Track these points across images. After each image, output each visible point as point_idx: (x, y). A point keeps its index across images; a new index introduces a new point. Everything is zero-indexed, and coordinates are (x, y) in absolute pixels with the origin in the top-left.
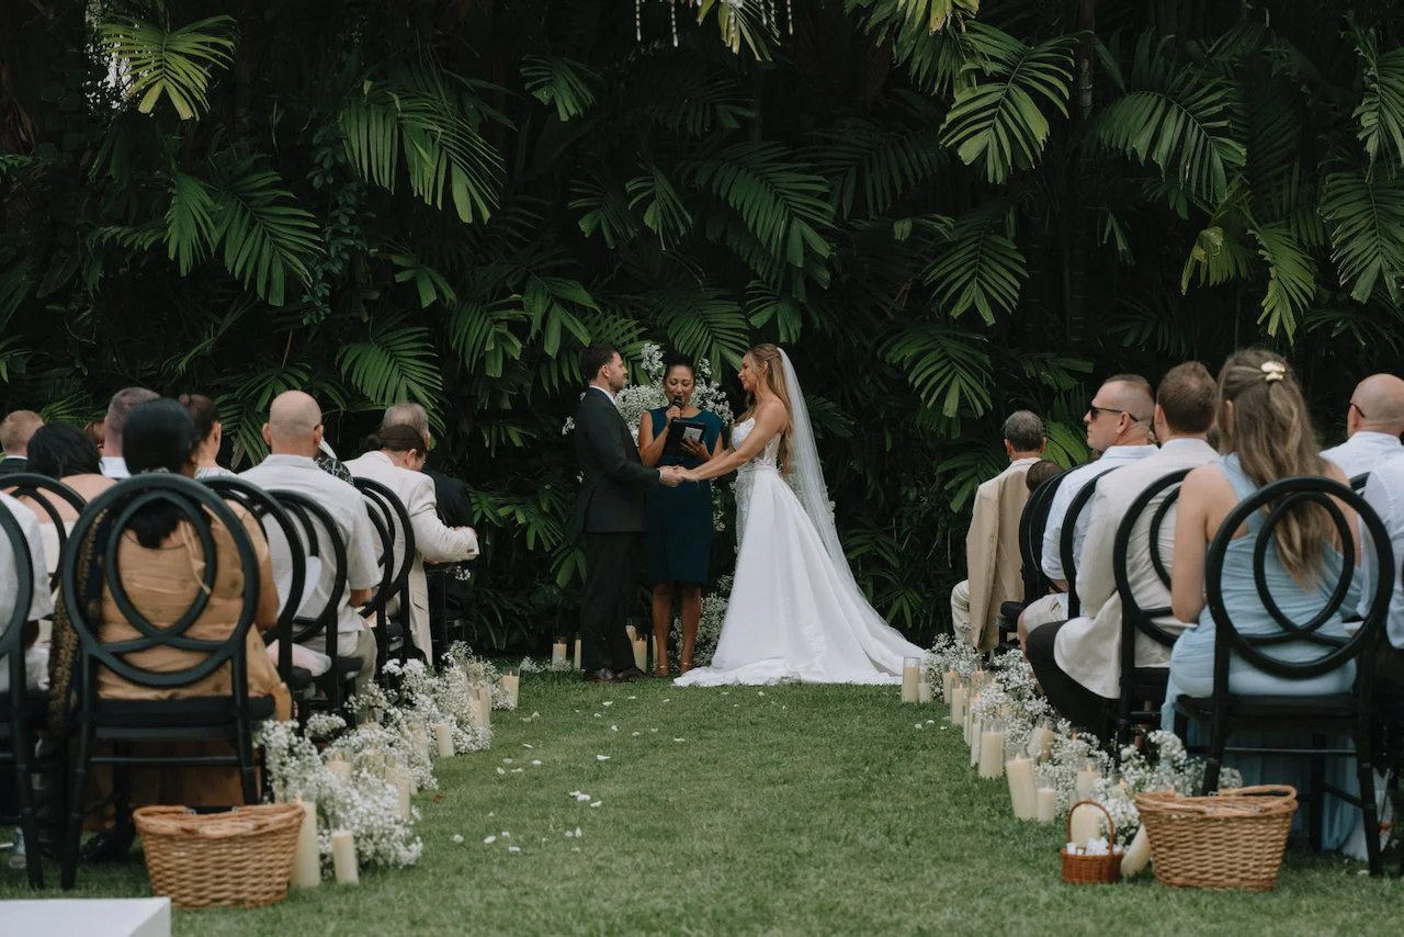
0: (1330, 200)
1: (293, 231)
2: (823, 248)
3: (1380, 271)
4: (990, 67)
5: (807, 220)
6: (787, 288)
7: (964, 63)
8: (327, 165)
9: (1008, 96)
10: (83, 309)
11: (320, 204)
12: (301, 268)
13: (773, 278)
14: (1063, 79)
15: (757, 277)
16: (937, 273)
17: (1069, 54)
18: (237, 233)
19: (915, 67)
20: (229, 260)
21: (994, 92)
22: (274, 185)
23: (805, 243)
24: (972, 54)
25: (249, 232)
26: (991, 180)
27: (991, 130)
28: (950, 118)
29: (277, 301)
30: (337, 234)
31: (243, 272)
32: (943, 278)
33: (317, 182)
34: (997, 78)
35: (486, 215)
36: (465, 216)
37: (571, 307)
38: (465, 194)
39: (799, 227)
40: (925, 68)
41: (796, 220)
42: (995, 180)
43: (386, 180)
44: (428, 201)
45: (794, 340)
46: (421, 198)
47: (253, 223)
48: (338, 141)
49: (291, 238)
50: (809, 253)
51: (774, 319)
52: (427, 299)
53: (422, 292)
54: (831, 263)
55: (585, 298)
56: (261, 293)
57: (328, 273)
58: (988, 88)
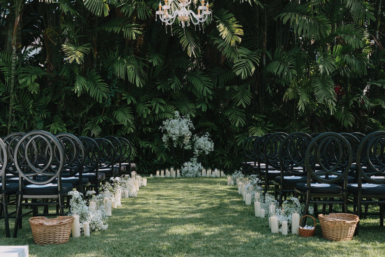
0: (313, 83)
2: (210, 92)
3: (324, 97)
4: (244, 56)
5: (208, 87)
6: (204, 101)
8: (111, 75)
9: (247, 61)
10: (61, 104)
11: (109, 82)
12: (105, 95)
13: (201, 98)
14: (259, 58)
15: (198, 98)
16: (234, 97)
17: (260, 53)
18: (92, 88)
19: (227, 56)
20: (91, 94)
21: (244, 61)
22: (100, 78)
23: (207, 91)
25: (95, 88)
26: (243, 79)
27: (243, 69)
28: (234, 66)
29: (101, 102)
30: (113, 88)
31: (94, 96)
33: (109, 78)
34: (245, 58)
35: (142, 86)
36: (138, 86)
37: (161, 104)
38: (138, 81)
39: (206, 88)
40: (229, 56)
43: (123, 77)
45: (205, 111)
46: (130, 81)
47: (96, 86)
48: (113, 69)
49: (103, 89)
50: (207, 93)
51: (201, 106)
52: (129, 102)
53: (128, 101)
54: (212, 95)
55: (163, 102)
56: (97, 100)
57: (111, 96)
58: (243, 60)
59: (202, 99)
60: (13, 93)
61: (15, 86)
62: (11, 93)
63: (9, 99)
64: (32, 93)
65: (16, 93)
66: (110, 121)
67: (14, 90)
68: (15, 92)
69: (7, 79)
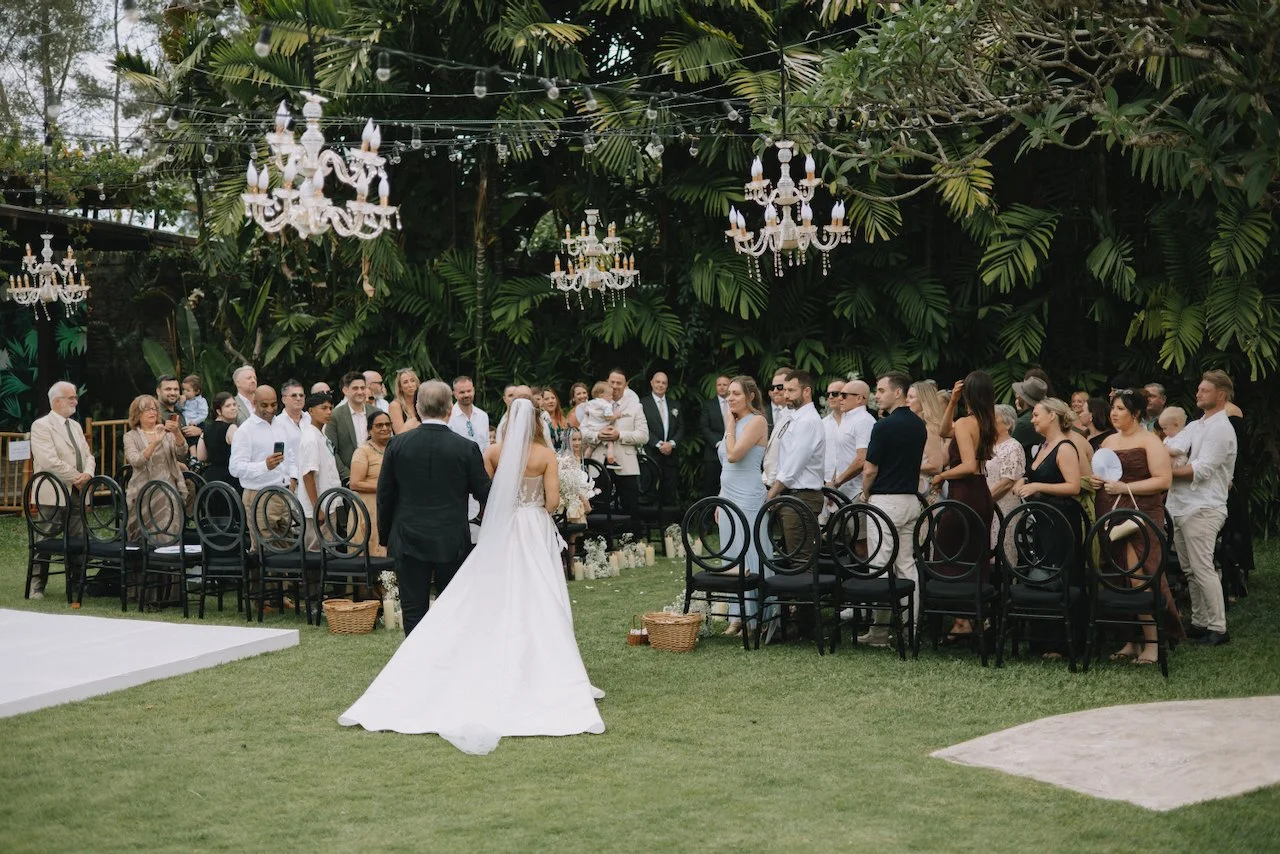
1: (671, 324)
2: (942, 322)
3: (1234, 333)
4: (1009, 231)
5: (935, 309)
6: (929, 343)
7: (994, 229)
8: (685, 293)
9: (1020, 247)
10: (586, 361)
11: (682, 313)
12: (674, 342)
13: (922, 336)
14: (1048, 237)
15: (912, 336)
16: (1003, 335)
17: (1054, 222)
18: (648, 325)
19: (973, 232)
20: (643, 340)
21: (1010, 245)
22: (663, 303)
23: (933, 320)
24: (999, 225)
25: (653, 324)
26: (1002, 291)
27: (1005, 266)
28: (983, 260)
29: (666, 357)
30: (691, 325)
31: (650, 342)
32: (1007, 336)
33: (681, 302)
34: (1013, 237)
35: (758, 314)
36: (745, 315)
38: (746, 305)
39: (932, 313)
40: (978, 232)
41: (930, 308)
42: (1005, 291)
43: (708, 300)
44: (727, 309)
45: (932, 368)
46: (724, 308)
47: (655, 320)
48: (690, 283)
49: (670, 327)
50: (935, 325)
51: (921, 357)
52: (740, 353)
53: (736, 350)
54: (947, 329)
55: (821, 350)
56: (658, 352)
57: (687, 344)
58: (1007, 243)
59: (924, 339)
60: (482, 341)
61: (485, 329)
62: (478, 343)
63: (474, 355)
64: (516, 342)
65: (488, 343)
66: (696, 400)
67: (484, 336)
68: (487, 340)
69: (470, 312)
